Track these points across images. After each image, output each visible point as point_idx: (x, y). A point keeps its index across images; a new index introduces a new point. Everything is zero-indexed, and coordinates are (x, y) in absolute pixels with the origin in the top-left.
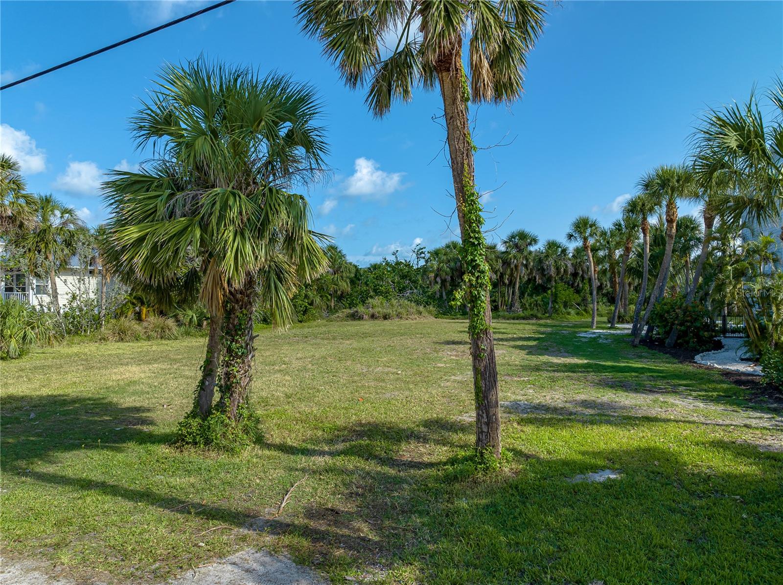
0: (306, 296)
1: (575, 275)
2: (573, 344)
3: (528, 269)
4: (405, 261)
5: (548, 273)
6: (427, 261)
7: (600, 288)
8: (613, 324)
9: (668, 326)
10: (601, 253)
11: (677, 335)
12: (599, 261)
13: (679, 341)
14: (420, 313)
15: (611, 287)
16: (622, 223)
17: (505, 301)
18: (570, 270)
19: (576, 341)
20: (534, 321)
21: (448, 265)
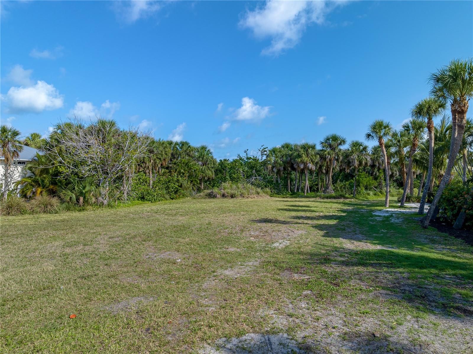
0: (178, 181)
1: (373, 166)
2: (369, 224)
3: (339, 162)
4: (253, 157)
5: (353, 165)
6: (267, 157)
7: (392, 176)
8: (402, 204)
9: (455, 209)
10: (393, 150)
11: (464, 218)
12: (390, 156)
13: (467, 224)
14: (258, 193)
15: (400, 175)
16: (410, 125)
17: (324, 185)
18: (370, 162)
19: (371, 220)
20: (342, 200)
21: (281, 159)
